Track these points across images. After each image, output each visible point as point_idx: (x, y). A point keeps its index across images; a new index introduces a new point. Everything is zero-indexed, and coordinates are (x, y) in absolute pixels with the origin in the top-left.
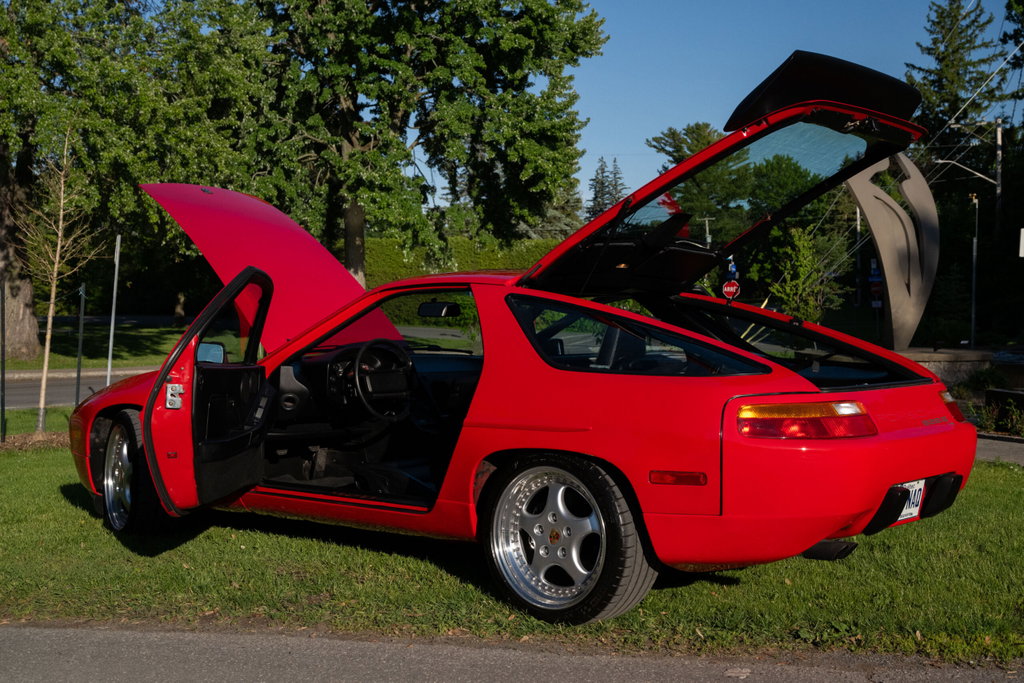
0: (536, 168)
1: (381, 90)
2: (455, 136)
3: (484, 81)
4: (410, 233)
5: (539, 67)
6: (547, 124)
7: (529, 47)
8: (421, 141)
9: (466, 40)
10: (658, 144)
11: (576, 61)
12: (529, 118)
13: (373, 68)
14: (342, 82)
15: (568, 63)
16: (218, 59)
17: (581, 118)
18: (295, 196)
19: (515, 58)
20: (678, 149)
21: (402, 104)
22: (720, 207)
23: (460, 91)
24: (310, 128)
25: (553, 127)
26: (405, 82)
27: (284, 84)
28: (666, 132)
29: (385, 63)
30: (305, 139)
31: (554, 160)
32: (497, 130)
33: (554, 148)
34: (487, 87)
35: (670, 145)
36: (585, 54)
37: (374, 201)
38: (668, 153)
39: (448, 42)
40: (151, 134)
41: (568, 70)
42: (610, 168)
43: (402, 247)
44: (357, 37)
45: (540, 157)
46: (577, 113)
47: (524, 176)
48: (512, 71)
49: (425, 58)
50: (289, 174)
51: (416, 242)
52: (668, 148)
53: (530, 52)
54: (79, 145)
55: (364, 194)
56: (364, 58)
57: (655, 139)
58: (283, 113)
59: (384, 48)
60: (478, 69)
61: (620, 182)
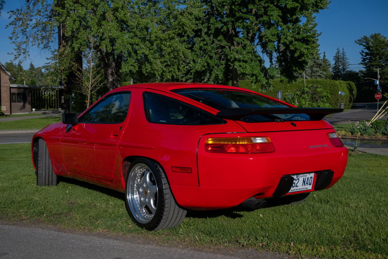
0: (300, 52)
1: (244, 25)
2: (270, 41)
3: (281, 20)
4: (254, 77)
5: (302, 14)
6: (305, 35)
7: (298, 6)
8: (259, 43)
9: (275, 6)
10: (359, 42)
11: (318, 11)
12: (298, 34)
13: (241, 18)
14: (230, 23)
15: (314, 12)
16: (180, 17)
17: (318, 32)
18: (214, 65)
19: (293, 11)
20: (368, 43)
21: (251, 31)
22: (384, 64)
23: (273, 25)
24: (219, 41)
25: (307, 36)
26: (252, 23)
27: (209, 25)
28: (363, 37)
29: (245, 16)
30: (217, 44)
31: (308, 49)
32: (286, 38)
33: (307, 44)
34: (282, 22)
35: (365, 42)
36: (321, 8)
37: (240, 66)
38: (364, 46)
39: (268, 6)
40: (155, 44)
41: (314, 15)
42: (341, 52)
43: (252, 82)
44: (235, 7)
45: (303, 48)
46: (316, 31)
47: (296, 55)
48: (292, 16)
49: (260, 13)
50: (211, 57)
51: (257, 81)
52: (364, 44)
53: (298, 8)
54: (130, 49)
55: (237, 64)
56: (238, 15)
57: (358, 40)
58: (209, 36)
59: (245, 10)
60: (279, 16)
61: (345, 57)
